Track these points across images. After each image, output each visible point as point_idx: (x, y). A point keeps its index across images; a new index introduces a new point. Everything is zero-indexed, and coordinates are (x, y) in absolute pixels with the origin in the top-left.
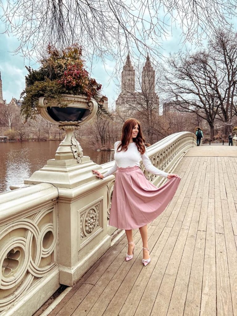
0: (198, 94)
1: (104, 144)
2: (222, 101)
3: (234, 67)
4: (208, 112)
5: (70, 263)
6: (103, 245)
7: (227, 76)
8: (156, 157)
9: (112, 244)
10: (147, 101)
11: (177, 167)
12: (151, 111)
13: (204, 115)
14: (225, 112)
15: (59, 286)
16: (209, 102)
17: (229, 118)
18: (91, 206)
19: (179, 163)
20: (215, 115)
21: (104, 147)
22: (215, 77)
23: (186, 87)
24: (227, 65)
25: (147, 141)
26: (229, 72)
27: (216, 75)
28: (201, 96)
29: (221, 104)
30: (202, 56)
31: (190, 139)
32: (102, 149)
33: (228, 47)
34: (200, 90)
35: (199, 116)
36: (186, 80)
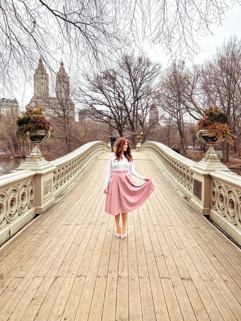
0: (109, 106)
1: (18, 151)
2: (129, 113)
3: (137, 86)
4: (118, 123)
5: (41, 204)
6: (52, 201)
7: (133, 92)
8: (71, 163)
9: (56, 202)
10: (64, 110)
11: (91, 167)
12: (68, 120)
13: (114, 124)
14: (132, 123)
15: (35, 215)
16: (118, 114)
17: (135, 128)
18: (47, 181)
19: (92, 165)
20: (124, 126)
21: (18, 153)
22: (123, 92)
23: (99, 99)
24: (132, 83)
25: (65, 147)
26: (134, 89)
27: (124, 90)
28: (111, 108)
29: (129, 116)
30: (111, 73)
31: (100, 147)
32: (16, 156)
33: (132, 69)
34: (111, 104)
35: (111, 125)
36: (99, 93)
